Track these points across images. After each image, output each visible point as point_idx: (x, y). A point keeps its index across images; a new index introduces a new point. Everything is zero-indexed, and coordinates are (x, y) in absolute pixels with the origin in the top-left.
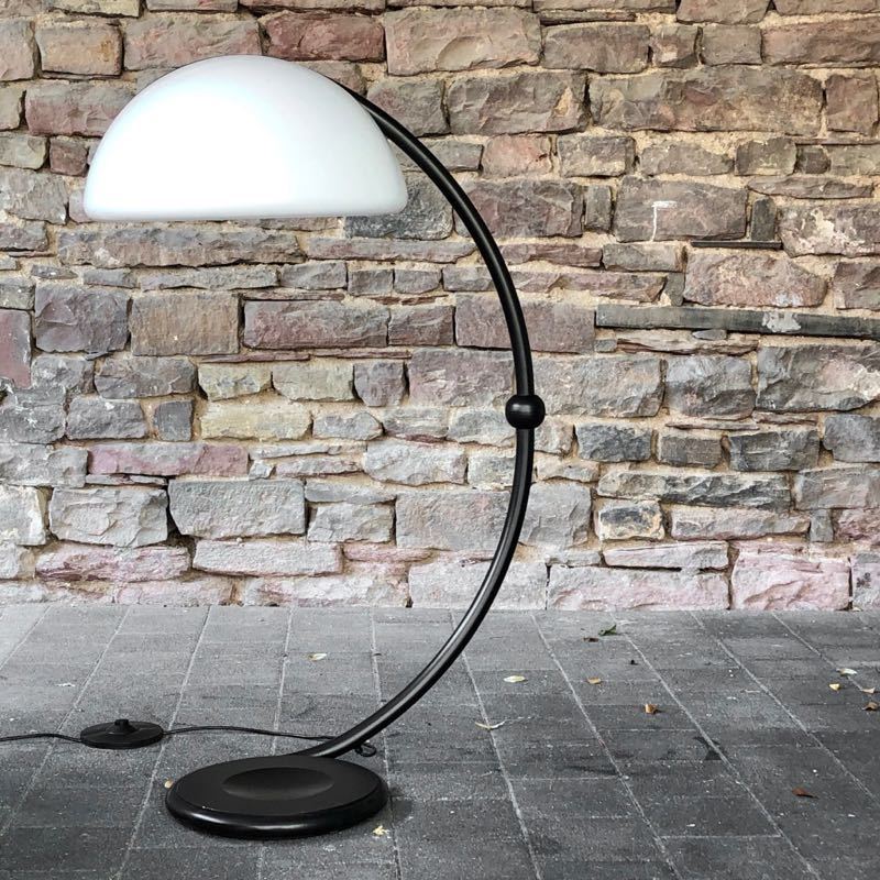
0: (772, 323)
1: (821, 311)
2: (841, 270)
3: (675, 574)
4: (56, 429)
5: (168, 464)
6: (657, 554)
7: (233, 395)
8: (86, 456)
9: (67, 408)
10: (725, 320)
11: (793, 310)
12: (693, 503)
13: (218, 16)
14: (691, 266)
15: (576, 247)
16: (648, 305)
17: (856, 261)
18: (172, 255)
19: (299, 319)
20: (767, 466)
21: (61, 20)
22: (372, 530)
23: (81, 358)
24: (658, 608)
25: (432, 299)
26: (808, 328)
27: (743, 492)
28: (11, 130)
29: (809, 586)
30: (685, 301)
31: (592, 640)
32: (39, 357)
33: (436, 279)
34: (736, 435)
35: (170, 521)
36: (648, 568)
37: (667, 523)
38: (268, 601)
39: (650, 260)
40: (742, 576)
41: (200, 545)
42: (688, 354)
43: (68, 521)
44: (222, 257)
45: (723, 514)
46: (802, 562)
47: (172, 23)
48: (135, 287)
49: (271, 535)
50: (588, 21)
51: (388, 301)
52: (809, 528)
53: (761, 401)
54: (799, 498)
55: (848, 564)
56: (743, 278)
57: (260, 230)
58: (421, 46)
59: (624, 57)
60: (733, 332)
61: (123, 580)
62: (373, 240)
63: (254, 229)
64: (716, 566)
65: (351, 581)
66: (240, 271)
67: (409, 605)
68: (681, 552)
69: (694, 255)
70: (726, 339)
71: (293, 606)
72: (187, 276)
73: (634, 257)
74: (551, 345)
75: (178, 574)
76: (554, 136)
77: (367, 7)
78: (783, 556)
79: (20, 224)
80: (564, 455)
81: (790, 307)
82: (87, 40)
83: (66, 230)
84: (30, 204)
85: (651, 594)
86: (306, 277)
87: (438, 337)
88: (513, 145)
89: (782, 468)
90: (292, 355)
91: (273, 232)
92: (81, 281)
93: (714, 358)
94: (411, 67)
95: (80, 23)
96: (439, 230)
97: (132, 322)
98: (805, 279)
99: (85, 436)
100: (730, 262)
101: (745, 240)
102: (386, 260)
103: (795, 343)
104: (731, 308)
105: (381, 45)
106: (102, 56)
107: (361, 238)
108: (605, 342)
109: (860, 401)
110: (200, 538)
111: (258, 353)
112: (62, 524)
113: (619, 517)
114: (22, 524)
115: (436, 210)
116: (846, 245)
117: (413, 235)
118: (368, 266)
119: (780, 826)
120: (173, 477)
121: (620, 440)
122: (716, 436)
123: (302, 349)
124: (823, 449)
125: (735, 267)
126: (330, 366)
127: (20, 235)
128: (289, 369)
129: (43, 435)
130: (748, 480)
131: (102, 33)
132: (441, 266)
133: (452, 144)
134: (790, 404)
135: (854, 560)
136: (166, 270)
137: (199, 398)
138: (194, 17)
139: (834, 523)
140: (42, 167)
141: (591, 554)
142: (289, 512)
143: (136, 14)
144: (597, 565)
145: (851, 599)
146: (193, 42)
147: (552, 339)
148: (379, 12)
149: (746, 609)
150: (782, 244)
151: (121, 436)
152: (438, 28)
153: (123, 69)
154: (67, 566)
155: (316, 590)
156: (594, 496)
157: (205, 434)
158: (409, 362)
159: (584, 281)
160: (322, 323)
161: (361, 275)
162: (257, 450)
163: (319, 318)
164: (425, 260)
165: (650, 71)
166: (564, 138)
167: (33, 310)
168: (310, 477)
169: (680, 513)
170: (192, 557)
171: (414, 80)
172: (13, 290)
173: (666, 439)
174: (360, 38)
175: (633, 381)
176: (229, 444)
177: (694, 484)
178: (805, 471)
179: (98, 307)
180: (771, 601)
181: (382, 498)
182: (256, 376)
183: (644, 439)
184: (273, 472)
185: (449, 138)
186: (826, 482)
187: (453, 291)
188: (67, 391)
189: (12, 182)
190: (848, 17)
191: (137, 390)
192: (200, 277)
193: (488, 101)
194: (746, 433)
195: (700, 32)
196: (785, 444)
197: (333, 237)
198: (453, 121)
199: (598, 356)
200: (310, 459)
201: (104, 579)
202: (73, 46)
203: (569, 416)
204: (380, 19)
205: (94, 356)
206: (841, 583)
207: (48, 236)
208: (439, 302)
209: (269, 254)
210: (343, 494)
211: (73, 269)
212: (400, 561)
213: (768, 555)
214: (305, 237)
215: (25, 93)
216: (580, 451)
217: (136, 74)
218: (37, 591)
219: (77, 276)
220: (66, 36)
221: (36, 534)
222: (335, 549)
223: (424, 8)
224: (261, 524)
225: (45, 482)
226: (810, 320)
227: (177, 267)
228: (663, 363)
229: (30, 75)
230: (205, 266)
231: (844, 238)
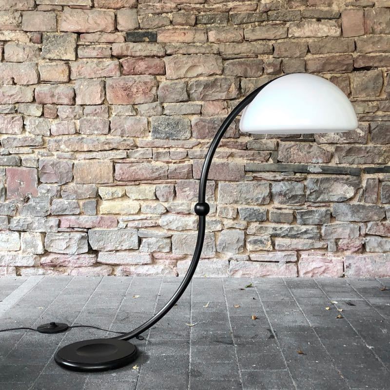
0: (311, 170)
1: (330, 165)
2: (337, 149)
3: (277, 263)
4: (47, 211)
5: (88, 224)
6: (270, 256)
7: (111, 198)
8: (58, 221)
9: (51, 204)
10: (294, 169)
11: (319, 164)
12: (283, 237)
13: (104, 59)
14: (280, 148)
15: (237, 142)
16: (265, 163)
17: (343, 145)
18: (88, 147)
19: (135, 170)
20: (311, 223)
21: (47, 62)
22: (163, 248)
23: (56, 185)
24: (271, 277)
25: (184, 162)
26: (325, 171)
27: (302, 233)
28: (30, 103)
29: (328, 268)
30: (278, 162)
31: (242, 289)
32: (41, 185)
33: (185, 154)
34: (299, 211)
35: (89, 245)
36: (266, 261)
37: (273, 244)
38: (125, 274)
39: (265, 146)
40: (302, 265)
41: (100, 254)
42: (280, 181)
43: (52, 245)
44: (107, 147)
45: (295, 241)
46: (325, 259)
47: (87, 62)
48: (75, 159)
49: (126, 250)
50: (240, 58)
51: (168, 162)
52: (327, 246)
53: (308, 198)
54: (323, 235)
55: (342, 260)
56: (300, 153)
57: (120, 137)
58: (178, 69)
59: (253, 71)
60: (297, 173)
61: (72, 267)
62: (162, 140)
63: (118, 137)
64: (292, 261)
65: (156, 266)
66: (113, 152)
67: (178, 276)
68: (279, 255)
69: (281, 144)
70: (295, 175)
71: (135, 276)
72: (94, 155)
73: (259, 145)
74: (228, 178)
75: (92, 264)
76: (228, 101)
77: (158, 55)
78: (318, 257)
79: (33, 136)
80: (234, 219)
81: (318, 163)
82: (57, 69)
83: (50, 138)
84: (37, 129)
85: (268, 271)
86: (137, 154)
87: (186, 176)
88: (213, 104)
89: (316, 223)
90: (133, 183)
91: (125, 138)
92: (55, 157)
93: (290, 182)
94: (174, 77)
95: (54, 63)
96: (186, 136)
97: (74, 171)
98: (324, 152)
99: (58, 214)
100: (295, 147)
101: (300, 138)
102: (167, 148)
103: (320, 177)
104: (296, 164)
105: (164, 69)
106: (62, 75)
107: (157, 140)
108: (249, 177)
109: (346, 198)
110: (100, 251)
111: (121, 182)
112: (49, 246)
113: (255, 242)
114: (35, 247)
115: (184, 129)
116: (339, 140)
117: (176, 138)
118: (161, 150)
119: (288, 366)
120: (90, 228)
121: (255, 213)
122: (291, 212)
123: (136, 181)
124: (332, 217)
125: (297, 148)
126: (147, 187)
127: (33, 141)
129: (43, 214)
130: (304, 228)
131: (62, 67)
132: (187, 149)
133: (191, 105)
134: (319, 199)
135: (345, 258)
136: (87, 153)
137: (99, 199)
138: (95, 60)
139: (337, 244)
140: (41, 116)
141: (245, 256)
142: (133, 241)
143: (74, 59)
144: (248, 260)
145: (344, 273)
146: (95, 69)
147: (229, 176)
148: (163, 57)
149: (304, 277)
150: (315, 140)
151: (71, 214)
152: (184, 62)
153: (70, 80)
154: (52, 262)
155: (143, 270)
156: (246, 234)
157: (101, 213)
158: (176, 185)
159: (240, 154)
160: (143, 171)
161: (158, 153)
162: (120, 218)
163: (143, 169)
164: (181, 147)
165: (263, 76)
166: (232, 101)
167: (38, 167)
168: (140, 228)
169: (278, 241)
170: (97, 258)
171: (176, 81)
172: (31, 160)
173: (272, 213)
174: (156, 66)
175: (259, 191)
176: (111, 216)
177: (283, 230)
178: (325, 225)
179: (61, 166)
180: (313, 274)
181: (167, 236)
182: (119, 191)
183: (264, 213)
184: (126, 226)
185: (189, 102)
186: (333, 229)
187: (192, 159)
188: (51, 197)
189: (30, 122)
190: (338, 54)
191: (76, 197)
192: (98, 155)
193: (203, 89)
194: (302, 211)
195: (282, 61)
196: (317, 215)
197: (147, 140)
198: (191, 96)
199: (246, 182)
200: (140, 221)
201: (65, 266)
202: (51, 72)
203: (235, 205)
204: (164, 59)
205: (61, 184)
206: (340, 267)
207: (43, 141)
208: (187, 163)
210: (153, 234)
211: (53, 152)
212: (174, 259)
213: (312, 257)
214: (137, 139)
215: (35, 89)
216: (240, 218)
217: (75, 81)
218: (41, 271)
219: (54, 155)
220: (49, 68)
221: (40, 250)
222: (150, 254)
223: (179, 55)
224: (122, 245)
225: (43, 231)
226: (326, 168)
227: (91, 151)
228: (270, 184)
229: (36, 82)
230: (101, 151)
231: (337, 137)
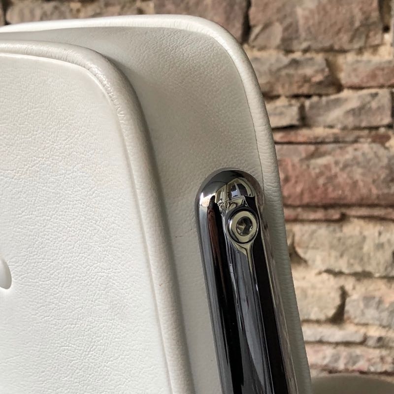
128: (313, 232)
209: (291, 84)
